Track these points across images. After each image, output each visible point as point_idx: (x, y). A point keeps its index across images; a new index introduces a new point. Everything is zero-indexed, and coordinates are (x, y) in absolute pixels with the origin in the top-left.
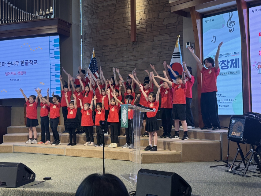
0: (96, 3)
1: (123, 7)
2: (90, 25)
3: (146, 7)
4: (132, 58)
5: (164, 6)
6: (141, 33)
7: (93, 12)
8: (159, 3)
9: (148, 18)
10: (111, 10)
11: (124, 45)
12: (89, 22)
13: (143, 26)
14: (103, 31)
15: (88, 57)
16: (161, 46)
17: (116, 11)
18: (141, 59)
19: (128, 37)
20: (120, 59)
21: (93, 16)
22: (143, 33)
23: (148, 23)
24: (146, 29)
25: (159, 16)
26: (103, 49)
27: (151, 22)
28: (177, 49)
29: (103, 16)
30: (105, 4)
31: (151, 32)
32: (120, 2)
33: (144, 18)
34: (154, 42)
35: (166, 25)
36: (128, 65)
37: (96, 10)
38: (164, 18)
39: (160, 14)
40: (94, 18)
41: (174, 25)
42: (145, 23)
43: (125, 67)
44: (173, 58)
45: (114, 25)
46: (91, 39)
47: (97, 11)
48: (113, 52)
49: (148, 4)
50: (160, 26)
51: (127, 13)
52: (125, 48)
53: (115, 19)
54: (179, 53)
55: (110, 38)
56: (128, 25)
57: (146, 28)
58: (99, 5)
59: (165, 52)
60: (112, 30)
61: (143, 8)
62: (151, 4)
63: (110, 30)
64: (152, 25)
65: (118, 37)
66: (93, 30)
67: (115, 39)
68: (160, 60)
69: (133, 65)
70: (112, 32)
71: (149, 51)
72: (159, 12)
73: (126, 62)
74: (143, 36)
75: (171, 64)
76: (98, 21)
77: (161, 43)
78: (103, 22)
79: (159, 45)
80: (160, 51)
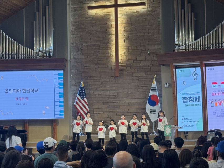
0: (81, 42)
1: (106, 49)
2: (75, 59)
3: (126, 51)
4: (114, 88)
5: (141, 52)
6: (122, 70)
7: (78, 48)
8: (137, 49)
9: (128, 59)
10: (95, 49)
11: (107, 78)
12: (75, 56)
13: (124, 64)
14: (87, 65)
15: (74, 85)
16: (139, 81)
17: (100, 51)
18: (122, 89)
19: (111, 72)
20: (104, 88)
21: (78, 52)
22: (124, 70)
24: (126, 67)
25: (137, 59)
26: (88, 79)
27: (130, 63)
28: (154, 85)
29: (88, 53)
30: (89, 44)
31: (130, 70)
32: (103, 44)
33: (124, 59)
34: (133, 77)
35: (142, 66)
36: (111, 93)
37: (81, 47)
38: (141, 61)
39: (138, 57)
40: (79, 54)
41: (149, 67)
43: (108, 95)
44: (151, 91)
45: (98, 61)
46: (76, 71)
48: (97, 82)
49: (128, 49)
50: (137, 66)
51: (110, 53)
52: (108, 80)
53: (99, 57)
54: (156, 88)
55: (95, 71)
56: (111, 62)
58: (84, 44)
59: (142, 86)
60: (96, 65)
61: (123, 51)
62: (130, 49)
63: (94, 65)
64: (131, 65)
65: (102, 71)
66: (78, 63)
67: (99, 72)
68: (138, 91)
69: (115, 93)
70: (96, 67)
71: (129, 84)
72: (137, 55)
73: (109, 91)
74: (124, 72)
75: (150, 95)
76: (83, 57)
77: (139, 79)
78: (88, 58)
79: (137, 80)
80: (138, 84)
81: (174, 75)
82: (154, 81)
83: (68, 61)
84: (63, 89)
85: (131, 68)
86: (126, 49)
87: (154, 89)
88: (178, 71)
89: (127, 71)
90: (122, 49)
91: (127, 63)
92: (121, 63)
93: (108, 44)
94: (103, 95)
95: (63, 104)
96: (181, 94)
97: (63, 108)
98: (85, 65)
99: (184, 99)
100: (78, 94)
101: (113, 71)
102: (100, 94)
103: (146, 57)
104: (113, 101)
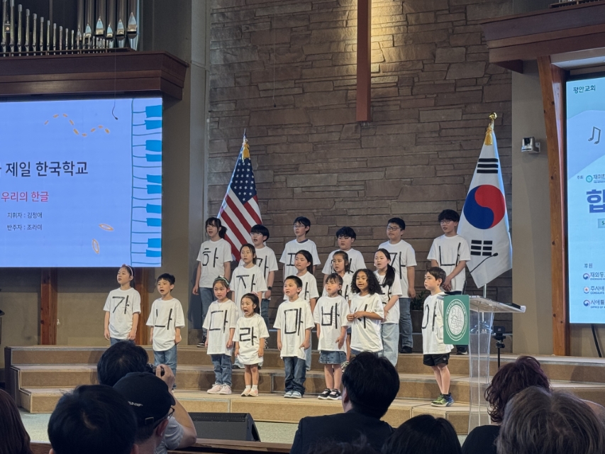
0: (250, 7)
1: (332, 25)
2: (229, 65)
3: (399, 29)
4: (355, 164)
5: (450, 31)
6: (384, 99)
7: (241, 29)
8: (436, 23)
9: (403, 58)
10: (294, 29)
11: (332, 129)
12: (228, 56)
13: (390, 79)
14: (269, 85)
15: (223, 155)
16: (440, 136)
17: (310, 35)
18: (381, 169)
19: (345, 106)
20: (320, 165)
21: (239, 40)
22: (388, 99)
23: (404, 72)
24: (397, 88)
25: (435, 57)
26: (270, 134)
27: (412, 72)
28: (490, 149)
29: (272, 45)
30: (276, 11)
31: (412, 97)
32: (322, 11)
33: (391, 59)
34: (419, 125)
35: (454, 82)
36: (344, 183)
37: (250, 25)
38: (450, 64)
39: (439, 51)
40: (243, 48)
41: (476, 85)
42: (394, 73)
43: (334, 189)
44: (479, 171)
45: (304, 71)
46: (233, 105)
47: (252, 29)
48: (300, 145)
49: (405, 23)
50: (436, 82)
51: (344, 40)
52: (335, 137)
53: (307, 55)
54: (496, 160)
55: (292, 107)
56: (345, 73)
57: (397, 85)
58: (260, 13)
59: (451, 154)
60: (297, 85)
61: (389, 31)
62: (413, 22)
63: (291, 84)
64: (416, 80)
65: (315, 106)
66: (238, 80)
67: (306, 109)
68: (436, 174)
69: (358, 183)
70: (297, 90)
71: (405, 149)
72: (436, 45)
73: (336, 175)
74: (388, 106)
75: (472, 187)
76: (255, 57)
77: (441, 129)
78: (269, 60)
79: (434, 135)
80: (437, 150)
81: (553, 103)
82: (489, 136)
83: (192, 66)
84: (160, 163)
85: (415, 91)
86: (398, 24)
87: (488, 166)
88: (576, 90)
89: (399, 102)
90: (382, 26)
91: (399, 73)
92: (381, 74)
93: (339, 9)
94: (316, 189)
95: (159, 216)
96: (582, 177)
97: (159, 229)
98: (259, 85)
99: (593, 199)
100: (229, 186)
101: (351, 106)
102: (308, 184)
103: (467, 49)
104: (351, 212)
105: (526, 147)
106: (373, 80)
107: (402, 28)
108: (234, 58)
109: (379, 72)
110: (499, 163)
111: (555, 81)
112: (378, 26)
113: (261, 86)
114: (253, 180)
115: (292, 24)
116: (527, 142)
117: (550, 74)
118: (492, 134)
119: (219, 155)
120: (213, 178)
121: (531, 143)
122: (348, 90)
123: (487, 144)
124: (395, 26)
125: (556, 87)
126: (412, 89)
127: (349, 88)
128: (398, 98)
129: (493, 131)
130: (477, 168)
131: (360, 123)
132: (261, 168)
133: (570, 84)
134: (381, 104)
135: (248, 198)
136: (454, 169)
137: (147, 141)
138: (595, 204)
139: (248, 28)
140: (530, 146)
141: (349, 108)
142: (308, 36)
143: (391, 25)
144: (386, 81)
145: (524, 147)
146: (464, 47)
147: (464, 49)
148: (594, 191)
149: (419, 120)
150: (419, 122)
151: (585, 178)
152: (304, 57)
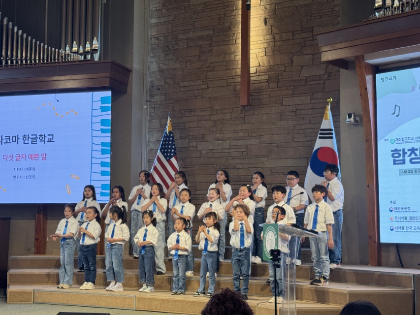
0: (174, 33)
1: (226, 43)
2: (161, 71)
3: (269, 44)
4: (241, 134)
5: (303, 44)
6: (259, 91)
7: (168, 47)
8: (293, 39)
9: (272, 63)
10: (202, 46)
11: (226, 111)
12: (161, 65)
13: (263, 78)
14: (186, 83)
15: (157, 129)
16: (296, 115)
17: (212, 50)
18: (257, 137)
19: (234, 96)
20: (218, 135)
21: (168, 55)
22: (262, 91)
23: (273, 73)
24: (268, 83)
25: (292, 62)
26: (187, 115)
27: (277, 72)
28: (328, 123)
29: (188, 57)
30: (191, 35)
31: (277, 89)
32: (220, 34)
33: (264, 64)
34: (282, 108)
35: (305, 78)
36: (234, 147)
37: (174, 44)
38: (302, 66)
39: (295, 58)
40: (170, 59)
41: (320, 79)
42: (266, 73)
43: (227, 151)
44: (320, 138)
45: (209, 74)
46: (164, 97)
47: (176, 47)
48: (205, 122)
49: (273, 40)
50: (293, 79)
51: (234, 53)
52: (228, 116)
53: (210, 63)
54: (331, 130)
55: (200, 97)
56: (234, 74)
57: (268, 81)
58: (181, 37)
59: (303, 127)
60: (204, 83)
61: (262, 46)
62: (278, 39)
63: (200, 82)
64: (280, 77)
65: (215, 96)
66: (167, 80)
67: (210, 98)
68: (293, 140)
69: (242, 147)
70: (203, 86)
71: (273, 123)
72: (293, 54)
73: (228, 141)
74: (262, 95)
75: (315, 149)
76: (178, 65)
77: (297, 110)
78: (186, 67)
79: (292, 114)
80: (294, 124)
81: (366, 89)
82: (327, 113)
83: (134, 71)
84: (109, 134)
85: (280, 85)
86: (268, 41)
87: (327, 134)
88: (383, 79)
89: (269, 92)
90: (259, 42)
91: (269, 73)
92: (258, 74)
93: (230, 32)
94: (215, 151)
95: (108, 169)
96: (387, 140)
97: (109, 178)
98: (180, 83)
99: (395, 155)
100: (159, 150)
101: (238, 96)
102: (211, 148)
103: (313, 56)
104: (238, 166)
105: (349, 120)
106: (252, 79)
107: (271, 43)
108: (164, 66)
109: (256, 73)
110: (333, 132)
111: (368, 74)
112: (256, 43)
113: (181, 84)
114: (174, 145)
115: (201, 43)
116: (350, 116)
117: (364, 69)
118: (329, 113)
119: (155, 130)
120: (151, 145)
121: (353, 117)
122: (236, 85)
123: (326, 119)
124: (266, 42)
125: (369, 78)
126: (278, 83)
127: (237, 84)
128: (268, 90)
129: (330, 111)
130: (319, 136)
131: (244, 106)
132: (181, 138)
133: (379, 76)
134: (257, 94)
135: (171, 157)
136: (306, 137)
137: (102, 120)
138: (397, 159)
139: (173, 47)
140: (352, 119)
141: (237, 97)
142: (211, 51)
143: (263, 41)
144: (261, 79)
145: (348, 120)
146: (312, 54)
147: (311, 56)
148: (396, 150)
149: (282, 104)
150: (282, 105)
151: (390, 140)
152: (208, 64)
